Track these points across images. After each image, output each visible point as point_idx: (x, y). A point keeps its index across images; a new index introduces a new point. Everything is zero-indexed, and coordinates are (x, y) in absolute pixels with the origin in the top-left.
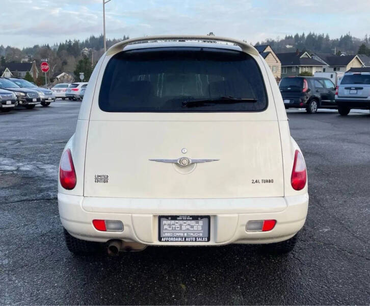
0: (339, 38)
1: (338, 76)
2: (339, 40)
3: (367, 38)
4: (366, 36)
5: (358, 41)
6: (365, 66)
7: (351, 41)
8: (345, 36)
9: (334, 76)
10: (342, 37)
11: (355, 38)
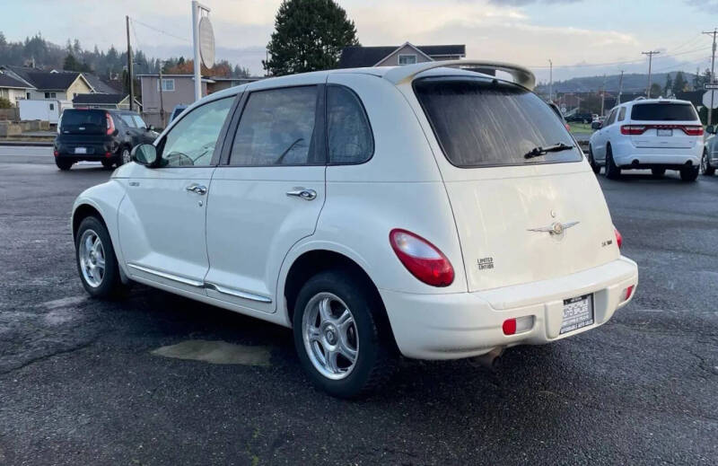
0: (23, 41)
1: (62, 106)
2: (24, 45)
3: (70, 46)
4: (69, 41)
5: (56, 50)
6: (95, 92)
7: (46, 49)
8: (33, 39)
9: (56, 107)
10: (28, 39)
11: (50, 44)
